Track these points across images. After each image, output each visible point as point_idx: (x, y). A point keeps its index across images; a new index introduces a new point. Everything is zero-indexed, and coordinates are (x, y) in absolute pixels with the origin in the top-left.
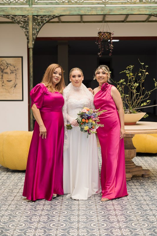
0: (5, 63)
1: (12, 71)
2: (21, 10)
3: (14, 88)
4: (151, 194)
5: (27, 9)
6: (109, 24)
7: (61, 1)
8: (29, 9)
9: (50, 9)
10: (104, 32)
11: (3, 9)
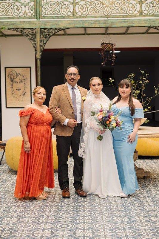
0: (15, 73)
1: (21, 80)
2: (29, 24)
3: (23, 96)
4: (153, 195)
5: (35, 23)
6: (111, 36)
7: (67, 15)
8: (37, 22)
9: (56, 22)
10: (107, 44)
11: (13, 23)
